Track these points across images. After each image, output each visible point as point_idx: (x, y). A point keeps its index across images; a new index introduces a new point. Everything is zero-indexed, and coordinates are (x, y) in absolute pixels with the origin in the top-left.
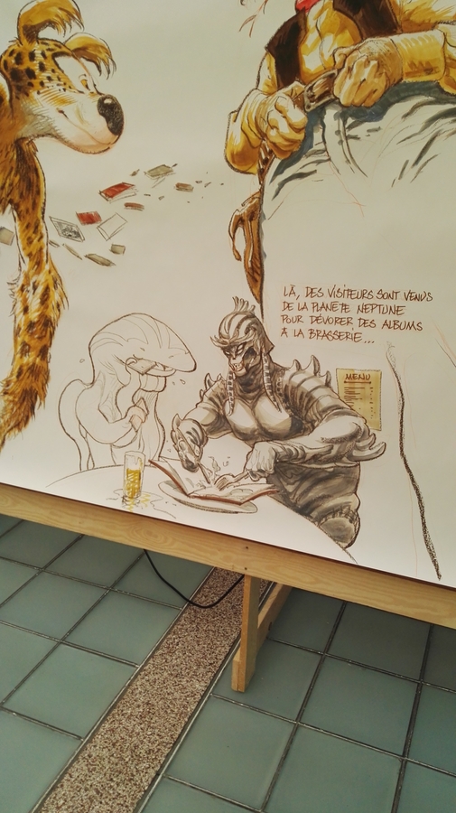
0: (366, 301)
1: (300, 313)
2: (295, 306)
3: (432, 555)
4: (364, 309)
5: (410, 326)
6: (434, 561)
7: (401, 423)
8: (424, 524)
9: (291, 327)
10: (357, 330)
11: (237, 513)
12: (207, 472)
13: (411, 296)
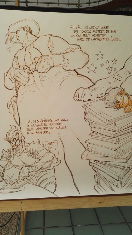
0: (51, 122)
1: (32, 127)
2: (31, 126)
3: (77, 188)
4: (50, 124)
5: (63, 128)
6: (78, 190)
7: (64, 154)
8: (73, 180)
9: (30, 132)
10: (49, 130)
11: (18, 191)
12: (6, 181)
13: (62, 120)
